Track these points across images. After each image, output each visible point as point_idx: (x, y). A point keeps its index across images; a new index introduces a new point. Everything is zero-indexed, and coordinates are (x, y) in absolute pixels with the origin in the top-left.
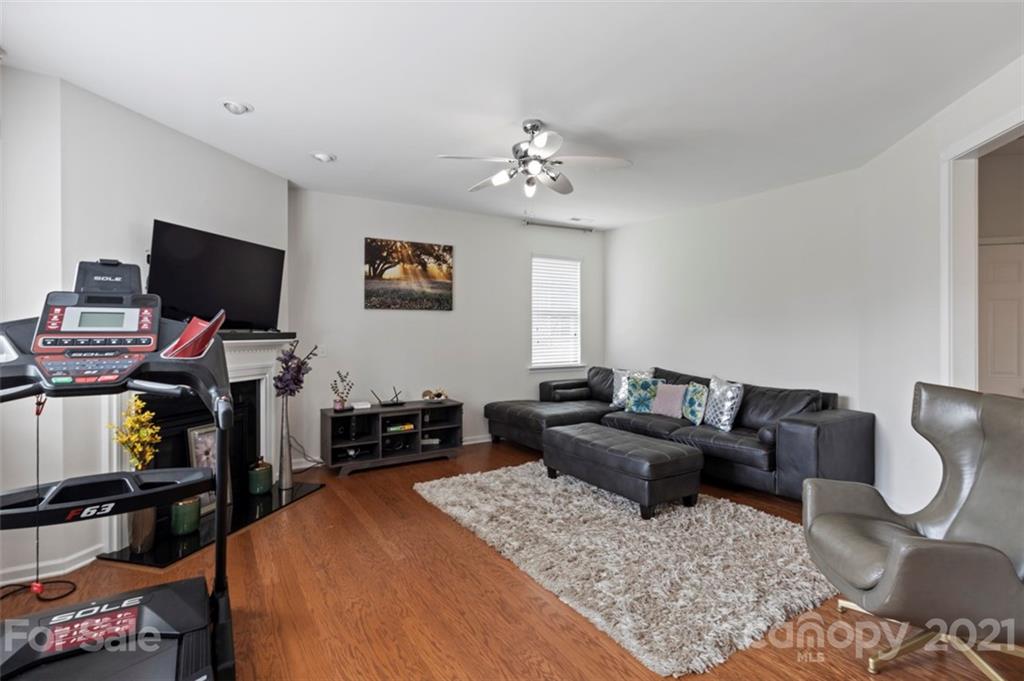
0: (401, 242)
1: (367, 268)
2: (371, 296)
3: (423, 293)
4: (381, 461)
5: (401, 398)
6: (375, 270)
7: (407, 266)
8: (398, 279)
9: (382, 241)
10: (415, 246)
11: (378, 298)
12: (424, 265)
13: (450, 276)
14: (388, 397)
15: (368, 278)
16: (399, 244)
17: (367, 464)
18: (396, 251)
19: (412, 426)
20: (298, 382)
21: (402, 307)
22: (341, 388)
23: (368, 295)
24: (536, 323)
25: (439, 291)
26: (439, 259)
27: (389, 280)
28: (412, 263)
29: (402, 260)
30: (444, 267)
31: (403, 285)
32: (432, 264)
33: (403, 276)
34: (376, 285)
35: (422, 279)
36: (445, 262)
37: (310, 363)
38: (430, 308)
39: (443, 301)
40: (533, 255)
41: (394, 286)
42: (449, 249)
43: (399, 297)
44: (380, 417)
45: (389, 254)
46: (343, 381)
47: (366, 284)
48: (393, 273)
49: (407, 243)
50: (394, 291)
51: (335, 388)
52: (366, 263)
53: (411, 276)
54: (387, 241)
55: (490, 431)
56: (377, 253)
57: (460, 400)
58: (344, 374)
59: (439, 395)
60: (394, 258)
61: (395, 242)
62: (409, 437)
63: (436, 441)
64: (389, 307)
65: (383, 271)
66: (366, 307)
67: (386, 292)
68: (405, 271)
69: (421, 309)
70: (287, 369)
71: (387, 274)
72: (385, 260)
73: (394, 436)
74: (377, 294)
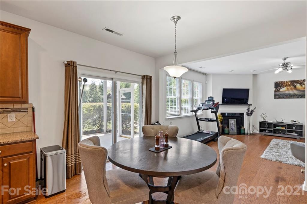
0: (286, 81)
1: (275, 89)
2: (276, 96)
3: (295, 94)
4: (273, 134)
6: (277, 89)
7: (289, 87)
8: (285, 91)
9: (280, 82)
10: (292, 81)
12: (295, 86)
15: (275, 91)
16: (285, 82)
17: (269, 134)
18: (285, 84)
19: (284, 128)
20: (251, 114)
21: (286, 98)
22: (263, 116)
23: (275, 95)
25: (301, 93)
26: (301, 84)
27: (282, 91)
29: (287, 86)
30: (303, 86)
31: (287, 92)
32: (298, 86)
33: (287, 90)
34: (278, 93)
35: (294, 90)
36: (304, 84)
37: (254, 110)
38: (297, 98)
39: (303, 96)
41: (284, 93)
43: (285, 96)
44: (273, 124)
45: (282, 85)
46: (264, 115)
47: (275, 93)
48: (283, 89)
49: (288, 81)
50: (284, 94)
51: (261, 116)
52: (275, 88)
53: (290, 90)
54: (281, 82)
56: (278, 85)
58: (264, 113)
59: (295, 122)
60: (283, 86)
61: (284, 81)
62: (283, 130)
63: (296, 135)
64: (282, 98)
65: (280, 89)
66: (275, 98)
67: (281, 94)
68: (288, 89)
69: (294, 98)
71: (281, 90)
72: (281, 86)
73: (278, 130)
74: (278, 95)
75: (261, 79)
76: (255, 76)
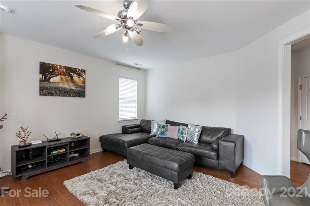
0: (60, 66)
1: (41, 76)
2: (43, 90)
3: (71, 89)
4: (47, 169)
5: (60, 137)
6: (45, 78)
7: (63, 77)
8: (58, 83)
9: (49, 64)
10: (68, 68)
12: (72, 77)
13: (84, 83)
14: (52, 137)
15: (41, 81)
16: (58, 67)
17: (38, 172)
18: (57, 69)
19: (65, 150)
21: (60, 95)
22: (23, 134)
23: (41, 89)
24: (121, 103)
25: (79, 89)
26: (78, 75)
27: (54, 82)
28: (65, 76)
29: (61, 74)
30: (82, 79)
31: (61, 85)
32: (75, 77)
33: (61, 81)
34: (46, 84)
35: (71, 83)
36: (82, 76)
38: (75, 96)
39: (81, 93)
40: (119, 77)
41: (56, 85)
42: (84, 71)
43: (59, 91)
44: (47, 147)
45: (53, 71)
46: (24, 131)
47: (40, 83)
48: (55, 79)
49: (63, 66)
50: (56, 88)
51: (19, 135)
52: (40, 73)
53: (65, 82)
54: (52, 65)
55: (102, 147)
56: (47, 69)
57: (89, 136)
58: (25, 128)
59: (78, 135)
60: (55, 73)
61: (57, 65)
62: (63, 155)
63: (77, 155)
64: (53, 95)
65: (50, 78)
66: (40, 95)
67: (51, 88)
68: (62, 79)
69: (71, 96)
71: (52, 80)
72: (51, 73)
74: (47, 89)
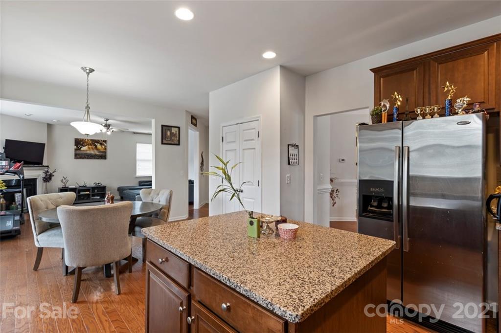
0: (87, 139)
1: (75, 147)
3: (96, 154)
5: (86, 185)
6: (78, 148)
7: (90, 146)
8: (86, 150)
10: (92, 140)
11: (79, 156)
12: (96, 146)
13: (105, 149)
14: (82, 184)
15: (76, 150)
18: (86, 142)
19: (88, 192)
20: (50, 179)
21: (87, 158)
22: (64, 181)
23: (76, 155)
24: (138, 163)
25: (102, 154)
26: (101, 144)
28: (91, 145)
29: (88, 145)
30: (103, 147)
31: (88, 152)
32: (99, 146)
33: (88, 149)
34: (78, 152)
35: (95, 151)
36: (104, 145)
37: (54, 174)
38: (98, 159)
39: (103, 156)
40: (137, 143)
41: (85, 152)
42: (105, 141)
43: (87, 156)
44: (77, 189)
45: (83, 143)
46: (65, 179)
47: (75, 152)
48: (84, 148)
49: (90, 140)
50: (85, 154)
51: (62, 181)
52: (75, 145)
53: (91, 150)
54: (82, 139)
55: (120, 195)
56: (79, 143)
57: (105, 185)
58: (65, 177)
59: (99, 184)
60: (85, 144)
61: (85, 139)
62: (88, 195)
63: (99, 197)
64: (83, 158)
65: (81, 148)
66: (75, 158)
67: (82, 154)
68: (89, 148)
69: (95, 159)
70: (46, 175)
71: (82, 149)
72: (82, 145)
73: (83, 195)
74: (79, 155)
75: (57, 132)
76: (50, 126)
